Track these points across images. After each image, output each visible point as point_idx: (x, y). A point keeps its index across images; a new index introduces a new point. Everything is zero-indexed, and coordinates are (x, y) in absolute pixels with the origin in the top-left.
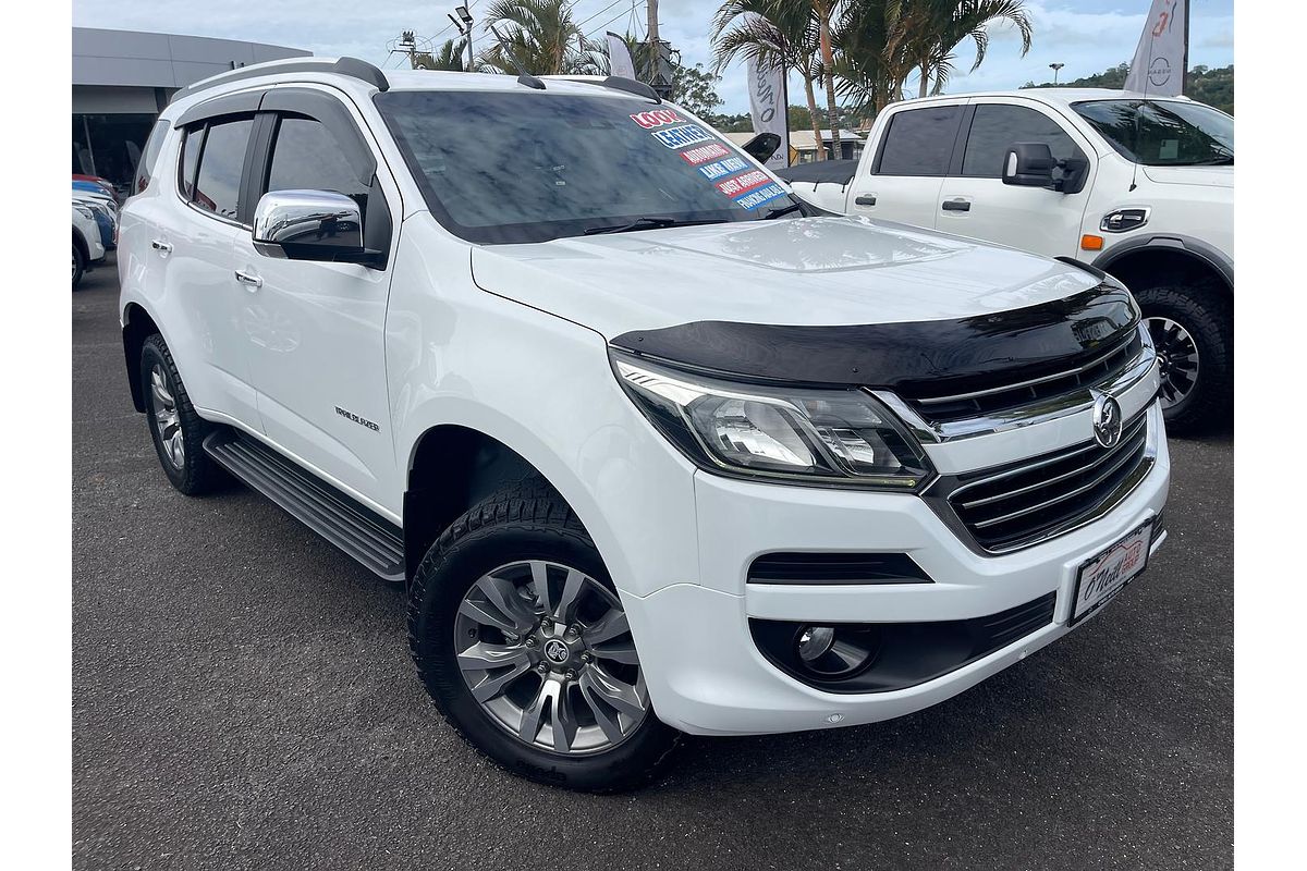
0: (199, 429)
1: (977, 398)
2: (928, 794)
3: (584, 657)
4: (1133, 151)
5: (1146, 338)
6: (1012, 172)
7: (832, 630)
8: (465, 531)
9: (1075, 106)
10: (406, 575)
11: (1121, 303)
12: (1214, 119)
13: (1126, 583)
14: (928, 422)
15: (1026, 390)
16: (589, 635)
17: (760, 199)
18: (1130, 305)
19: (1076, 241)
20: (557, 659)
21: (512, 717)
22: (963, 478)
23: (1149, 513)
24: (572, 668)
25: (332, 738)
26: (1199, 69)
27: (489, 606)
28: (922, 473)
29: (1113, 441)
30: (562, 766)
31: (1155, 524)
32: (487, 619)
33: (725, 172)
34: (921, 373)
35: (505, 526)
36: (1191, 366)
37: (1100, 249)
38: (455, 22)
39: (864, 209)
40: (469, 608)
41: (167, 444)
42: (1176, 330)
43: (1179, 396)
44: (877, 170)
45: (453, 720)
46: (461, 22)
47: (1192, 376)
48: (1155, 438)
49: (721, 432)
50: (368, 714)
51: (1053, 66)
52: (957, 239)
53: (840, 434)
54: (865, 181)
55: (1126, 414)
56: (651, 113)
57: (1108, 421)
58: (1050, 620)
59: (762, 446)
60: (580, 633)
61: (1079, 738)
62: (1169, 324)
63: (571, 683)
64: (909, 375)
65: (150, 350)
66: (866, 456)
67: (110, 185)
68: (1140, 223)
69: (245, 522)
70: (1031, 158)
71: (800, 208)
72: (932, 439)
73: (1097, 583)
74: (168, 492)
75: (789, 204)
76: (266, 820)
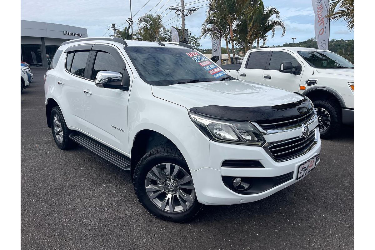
0: (68, 132)
1: (275, 125)
2: (262, 224)
3: (178, 188)
4: (314, 65)
5: (315, 112)
6: (282, 69)
7: (240, 179)
8: (150, 156)
9: (298, 52)
10: (131, 168)
11: (309, 103)
12: (335, 56)
13: (310, 171)
14: (264, 130)
15: (286, 123)
16: (179, 182)
17: (219, 75)
18: (311, 104)
19: (298, 87)
20: (171, 188)
21: (159, 204)
22: (272, 143)
23: (316, 154)
24: (175, 191)
25: (111, 210)
26: (333, 40)
27: (155, 175)
28: (262, 142)
29: (307, 136)
30: (171, 216)
31: (317, 157)
32: (154, 178)
33: (210, 68)
34: (262, 118)
35: (160, 154)
36: (328, 120)
37: (305, 90)
38: (128, 22)
39: (243, 77)
40: (149, 175)
41: (57, 136)
42: (324, 111)
43: (325, 128)
44: (246, 67)
45: (144, 205)
46: (129, 21)
47: (329, 123)
48: (317, 137)
49: (215, 131)
50: (119, 204)
51: (293, 38)
52: (268, 86)
53: (244, 132)
54: (243, 70)
55: (310, 130)
56: (191, 53)
57: (306, 131)
58: (292, 178)
59: (224, 134)
60: (177, 182)
61: (299, 211)
62: (323, 110)
63: (174, 195)
64: (259, 119)
65: (54, 111)
66: (249, 138)
67: (28, 64)
68: (315, 83)
69: (79, 157)
70: (287, 66)
71: (229, 78)
72: (265, 134)
73: (303, 170)
74: (57, 149)
75: (226, 77)
76: (97, 229)
